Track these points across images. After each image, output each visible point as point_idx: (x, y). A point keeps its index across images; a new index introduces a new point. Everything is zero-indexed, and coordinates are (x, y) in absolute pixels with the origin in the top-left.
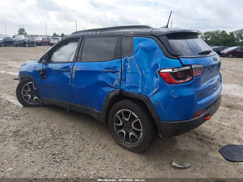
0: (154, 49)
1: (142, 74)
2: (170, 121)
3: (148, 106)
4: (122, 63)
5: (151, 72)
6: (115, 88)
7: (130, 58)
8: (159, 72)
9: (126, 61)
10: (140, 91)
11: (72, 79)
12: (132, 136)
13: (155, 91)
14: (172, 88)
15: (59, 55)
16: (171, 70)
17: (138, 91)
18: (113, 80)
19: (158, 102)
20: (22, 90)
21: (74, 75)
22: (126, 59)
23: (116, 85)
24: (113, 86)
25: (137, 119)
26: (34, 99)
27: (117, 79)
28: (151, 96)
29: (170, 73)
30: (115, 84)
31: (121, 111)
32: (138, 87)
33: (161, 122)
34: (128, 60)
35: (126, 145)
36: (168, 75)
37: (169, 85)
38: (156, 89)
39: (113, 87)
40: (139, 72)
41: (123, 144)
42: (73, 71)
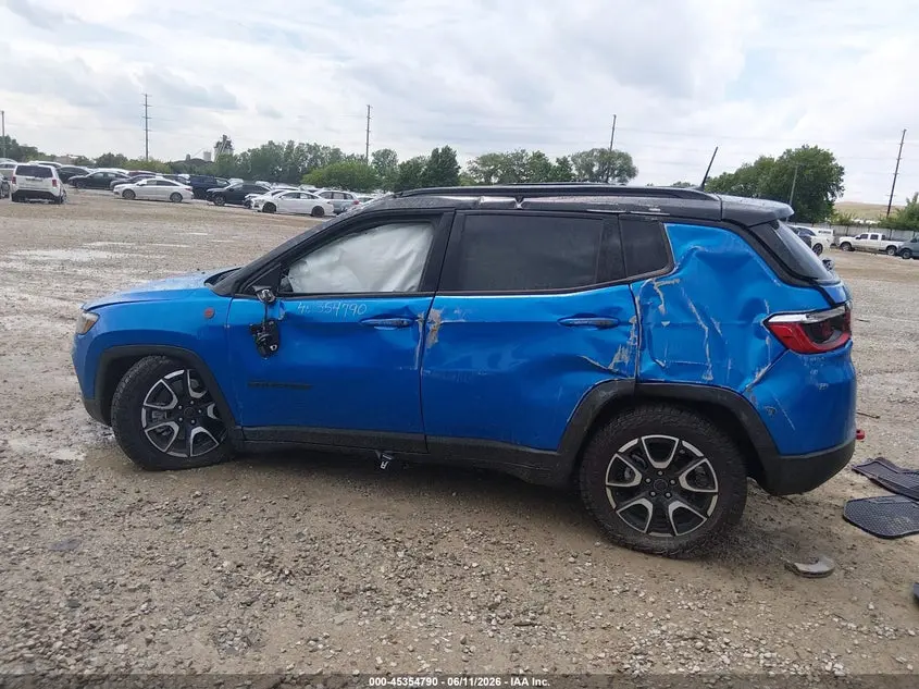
0: (743, 259)
1: (712, 328)
2: (805, 454)
3: (744, 417)
4: (637, 300)
5: (739, 322)
6: (618, 374)
7: (663, 283)
8: (766, 322)
9: (649, 292)
10: (711, 378)
11: (426, 353)
12: (678, 512)
13: (759, 375)
14: (814, 365)
15: (331, 267)
16: (803, 318)
17: (704, 377)
18: (608, 350)
19: (775, 405)
20: (142, 406)
21: (432, 339)
22: (650, 285)
23: (620, 365)
24: (611, 367)
25: (702, 458)
26: (192, 436)
27: (625, 345)
28: (750, 390)
29: (802, 324)
30: (616, 360)
31: (640, 442)
32: (702, 368)
33: (783, 457)
34: (655, 288)
35: (654, 544)
36: (798, 331)
37: (805, 357)
38: (763, 371)
39: (610, 372)
40: (701, 323)
41: (644, 541)
42: (431, 327)
